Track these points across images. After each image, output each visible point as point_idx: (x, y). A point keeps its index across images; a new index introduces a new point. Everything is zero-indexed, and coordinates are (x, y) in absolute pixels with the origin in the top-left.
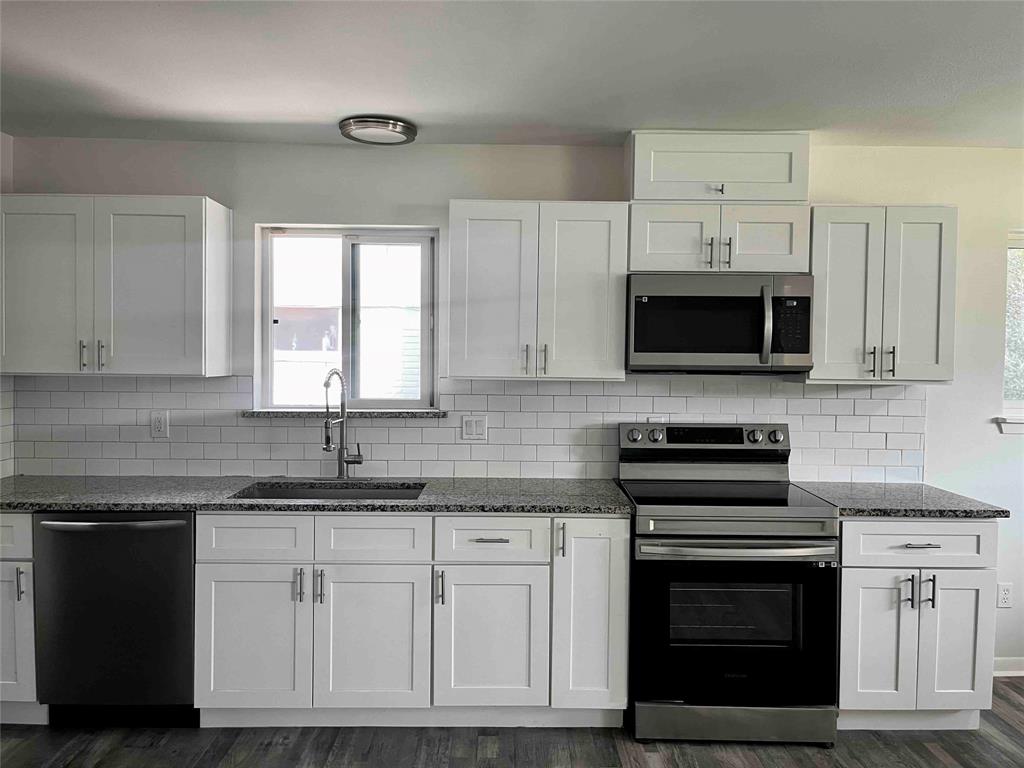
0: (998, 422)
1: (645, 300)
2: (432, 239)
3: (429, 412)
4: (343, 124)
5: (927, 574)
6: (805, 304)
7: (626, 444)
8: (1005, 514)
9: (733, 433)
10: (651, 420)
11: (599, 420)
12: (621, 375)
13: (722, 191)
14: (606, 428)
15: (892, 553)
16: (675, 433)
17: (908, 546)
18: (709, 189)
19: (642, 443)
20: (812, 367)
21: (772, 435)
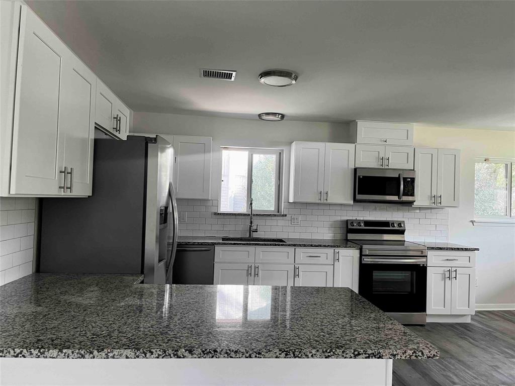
0: (472, 222)
1: (361, 177)
2: (280, 153)
4: (260, 115)
5: (454, 269)
6: (413, 180)
7: (350, 227)
8: (478, 249)
9: (386, 224)
10: (357, 219)
11: (339, 218)
12: (352, 202)
13: (386, 141)
14: (342, 221)
15: (443, 262)
16: (367, 223)
17: (448, 260)
18: (381, 141)
19: (356, 227)
20: (415, 201)
21: (399, 225)
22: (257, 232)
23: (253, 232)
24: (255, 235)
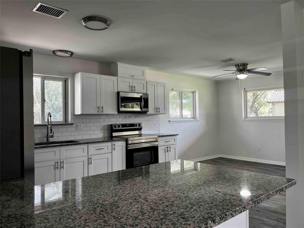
0: (169, 121)
1: (122, 97)
2: (65, 80)
3: (65, 123)
4: (54, 52)
5: (169, 146)
6: (147, 99)
7: (114, 128)
8: (178, 135)
9: (132, 125)
10: (117, 123)
11: (106, 124)
12: (117, 113)
13: (133, 76)
14: (108, 125)
15: (164, 143)
16: (123, 125)
17: (166, 142)
18: (131, 76)
19: (117, 128)
20: (148, 111)
21: (139, 125)
22: (53, 137)
23: (50, 137)
24: (51, 140)
